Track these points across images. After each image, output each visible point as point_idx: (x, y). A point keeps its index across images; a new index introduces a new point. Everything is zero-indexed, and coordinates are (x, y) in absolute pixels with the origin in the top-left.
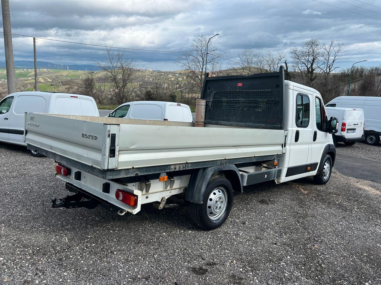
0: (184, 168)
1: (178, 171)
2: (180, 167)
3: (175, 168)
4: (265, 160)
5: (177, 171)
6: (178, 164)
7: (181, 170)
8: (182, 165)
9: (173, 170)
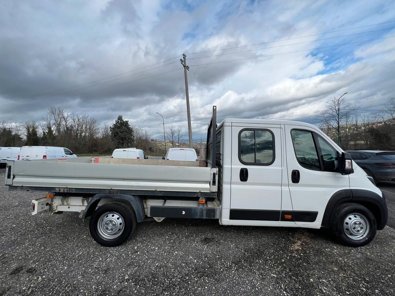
0: (68, 191)
1: (63, 193)
2: (64, 190)
3: (60, 190)
4: (179, 196)
5: (61, 193)
6: (63, 188)
7: (66, 192)
8: (66, 189)
9: (58, 191)
